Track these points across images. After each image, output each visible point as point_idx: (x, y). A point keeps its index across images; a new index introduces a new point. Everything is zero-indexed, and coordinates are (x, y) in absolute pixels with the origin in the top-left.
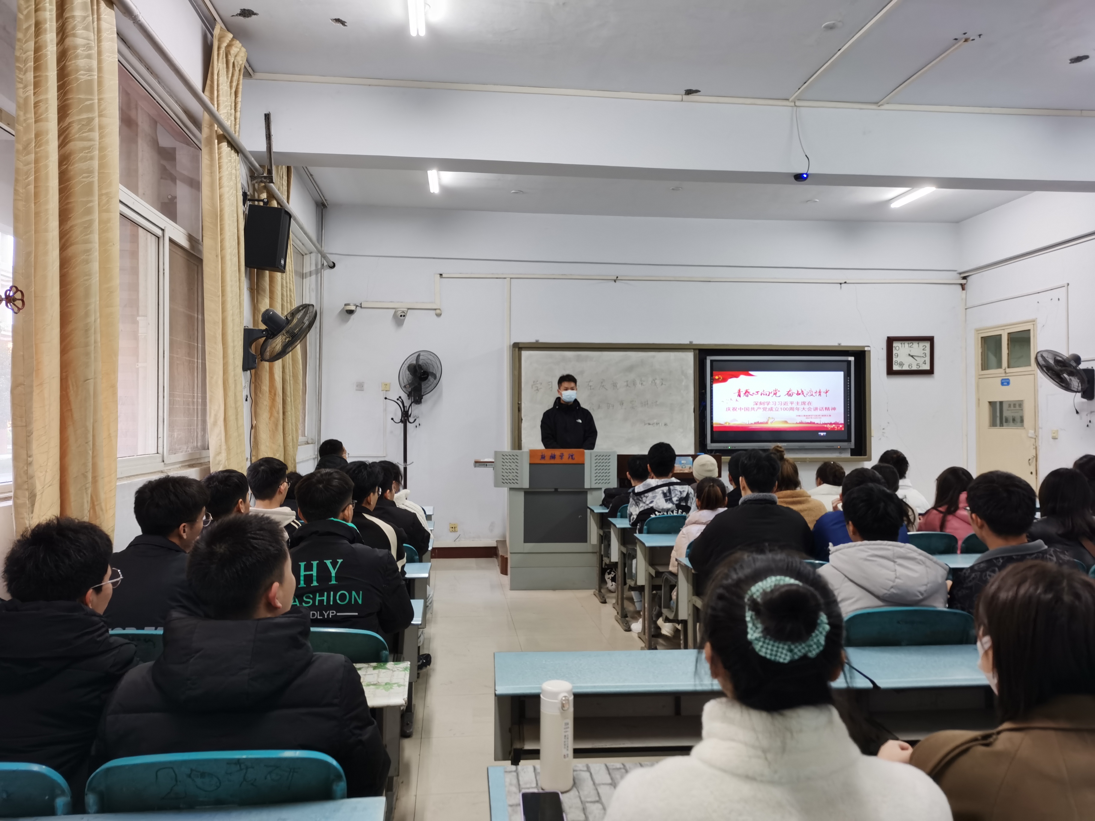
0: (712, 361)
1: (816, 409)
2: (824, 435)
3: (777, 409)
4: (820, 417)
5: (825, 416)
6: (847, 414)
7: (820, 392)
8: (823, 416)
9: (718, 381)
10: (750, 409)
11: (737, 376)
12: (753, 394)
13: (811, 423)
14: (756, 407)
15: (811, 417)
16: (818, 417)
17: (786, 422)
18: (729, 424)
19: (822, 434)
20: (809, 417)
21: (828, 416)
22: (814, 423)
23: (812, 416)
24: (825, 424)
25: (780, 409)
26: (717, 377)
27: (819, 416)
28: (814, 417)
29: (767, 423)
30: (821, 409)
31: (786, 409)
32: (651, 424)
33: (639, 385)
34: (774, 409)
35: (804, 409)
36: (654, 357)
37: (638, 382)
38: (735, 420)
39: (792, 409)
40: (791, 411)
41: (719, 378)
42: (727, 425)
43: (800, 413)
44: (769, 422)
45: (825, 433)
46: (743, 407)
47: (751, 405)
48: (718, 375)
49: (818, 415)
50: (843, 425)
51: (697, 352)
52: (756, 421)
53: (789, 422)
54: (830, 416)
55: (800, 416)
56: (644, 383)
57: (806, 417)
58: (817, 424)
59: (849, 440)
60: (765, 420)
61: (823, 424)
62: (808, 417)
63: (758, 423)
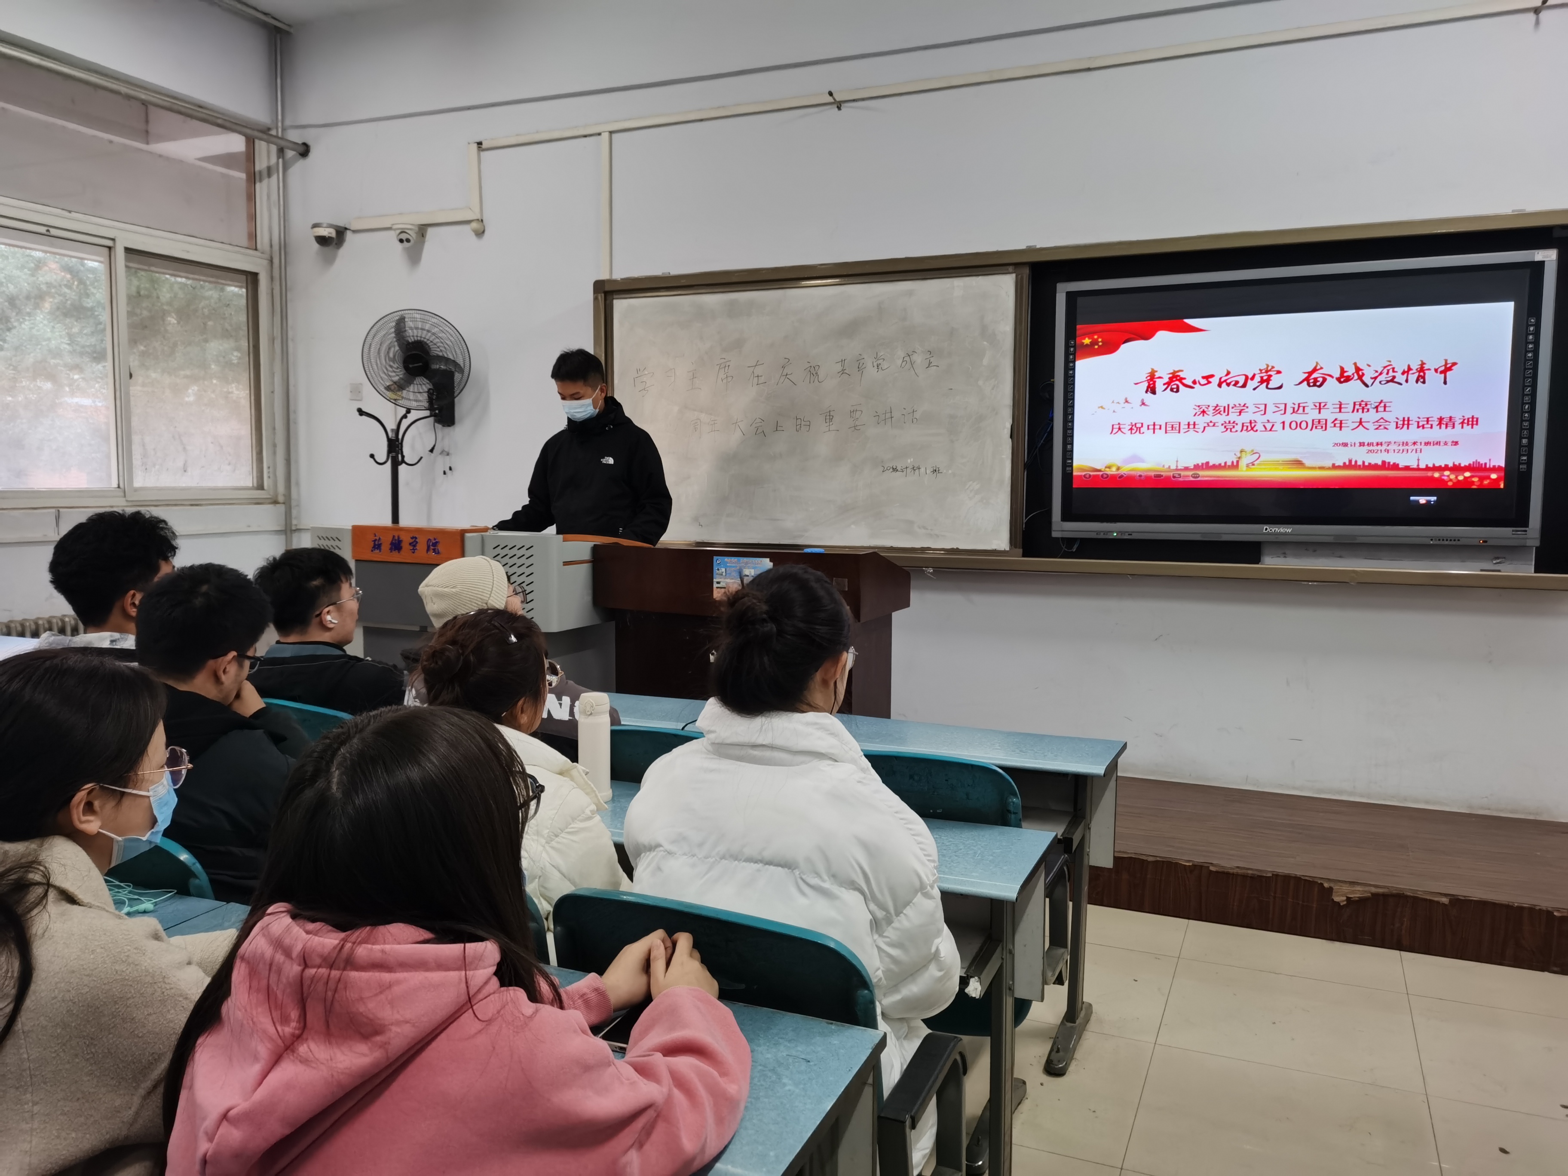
0: (1071, 297)
1: (1406, 423)
2: (1429, 502)
3: (1269, 426)
4: (1418, 447)
5: (1438, 443)
6: (1521, 438)
7: (1422, 369)
8: (1427, 444)
9: (1092, 351)
10: (1184, 427)
11: (1147, 335)
12: (1194, 382)
13: (1384, 466)
14: (1201, 421)
15: (1384, 447)
16: (1411, 447)
17: (1298, 464)
18: (1118, 469)
19: (1422, 500)
20: (1379, 447)
21: (1446, 444)
22: (1395, 467)
23: (1389, 444)
24: (1435, 468)
25: (1279, 426)
26: (1087, 341)
27: (1415, 443)
28: (1396, 447)
29: (1235, 466)
30: (1425, 424)
31: (1299, 425)
32: (899, 468)
33: (871, 371)
34: (1259, 427)
35: (1361, 423)
36: (910, 293)
37: (869, 362)
38: (1135, 458)
39: (1320, 424)
40: (1318, 432)
41: (1094, 343)
42: (1113, 471)
43: (1346, 435)
44: (1243, 464)
45: (1433, 499)
46: (1161, 421)
47: (1186, 415)
48: (1090, 335)
49: (1411, 441)
50: (1502, 474)
51: (1026, 271)
52: (1201, 461)
53: (1308, 463)
54: (1456, 443)
55: (1345, 445)
56: (885, 365)
57: (1366, 448)
58: (1407, 468)
59: (1522, 521)
60: (1230, 459)
61: (1427, 468)
62: (1375, 448)
63: (1207, 466)
